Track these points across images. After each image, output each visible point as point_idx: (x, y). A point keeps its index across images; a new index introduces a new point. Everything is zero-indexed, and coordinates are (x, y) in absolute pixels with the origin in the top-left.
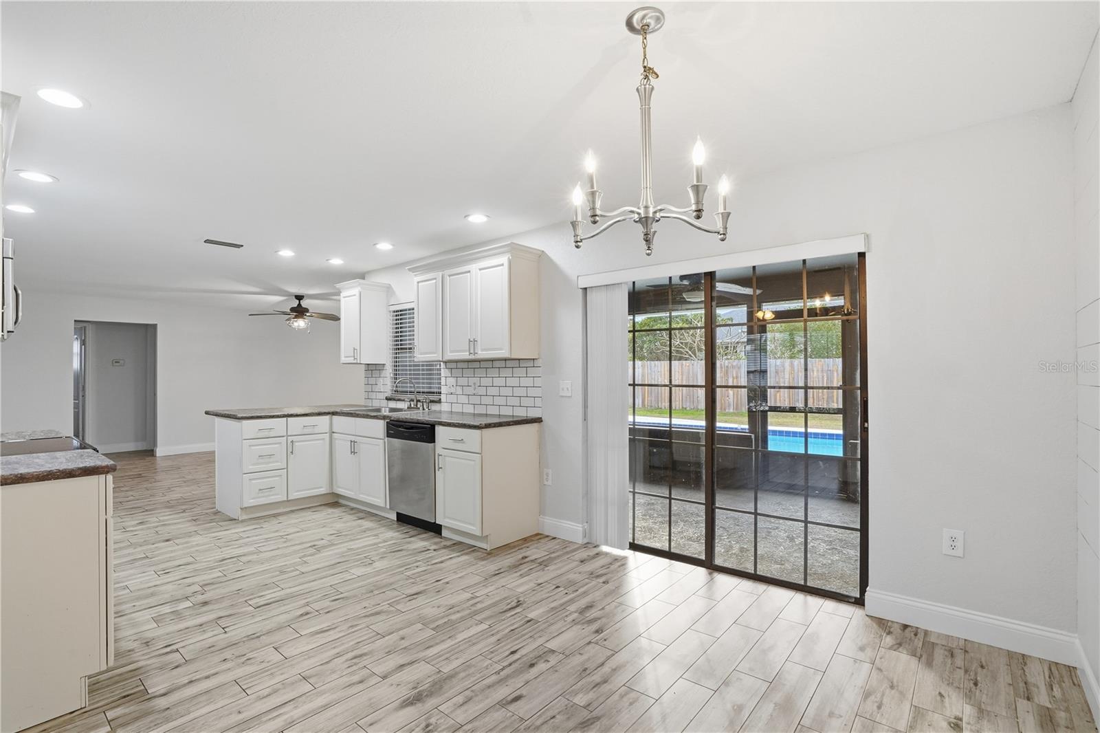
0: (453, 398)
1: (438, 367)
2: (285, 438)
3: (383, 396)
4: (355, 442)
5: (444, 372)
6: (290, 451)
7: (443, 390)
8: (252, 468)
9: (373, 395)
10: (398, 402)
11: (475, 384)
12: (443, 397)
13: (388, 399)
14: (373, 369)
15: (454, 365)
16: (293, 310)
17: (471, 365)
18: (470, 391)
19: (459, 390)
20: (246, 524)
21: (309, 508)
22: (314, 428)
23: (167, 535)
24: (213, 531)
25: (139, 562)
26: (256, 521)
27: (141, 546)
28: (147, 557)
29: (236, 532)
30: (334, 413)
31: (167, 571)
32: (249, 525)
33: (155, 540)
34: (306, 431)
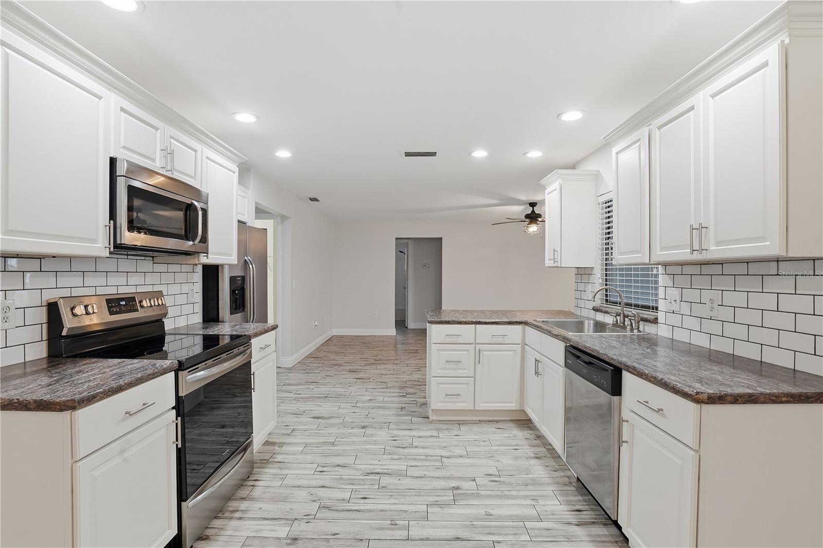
0: (675, 320)
1: (655, 272)
2: (474, 345)
3: (591, 305)
4: (539, 361)
5: (663, 280)
6: (478, 359)
7: (662, 305)
8: (440, 372)
9: (582, 304)
10: (606, 315)
11: (712, 301)
12: (661, 316)
13: (596, 310)
14: (583, 273)
15: (678, 270)
16: (527, 216)
17: (706, 270)
18: (704, 311)
19: (685, 308)
20: (431, 426)
21: (497, 421)
22: (503, 338)
23: (370, 420)
24: (401, 427)
25: (324, 447)
26: (441, 425)
27: (344, 427)
28: (333, 444)
29: (414, 436)
30: (525, 323)
31: (324, 469)
32: (431, 430)
33: (357, 423)
34: (495, 340)
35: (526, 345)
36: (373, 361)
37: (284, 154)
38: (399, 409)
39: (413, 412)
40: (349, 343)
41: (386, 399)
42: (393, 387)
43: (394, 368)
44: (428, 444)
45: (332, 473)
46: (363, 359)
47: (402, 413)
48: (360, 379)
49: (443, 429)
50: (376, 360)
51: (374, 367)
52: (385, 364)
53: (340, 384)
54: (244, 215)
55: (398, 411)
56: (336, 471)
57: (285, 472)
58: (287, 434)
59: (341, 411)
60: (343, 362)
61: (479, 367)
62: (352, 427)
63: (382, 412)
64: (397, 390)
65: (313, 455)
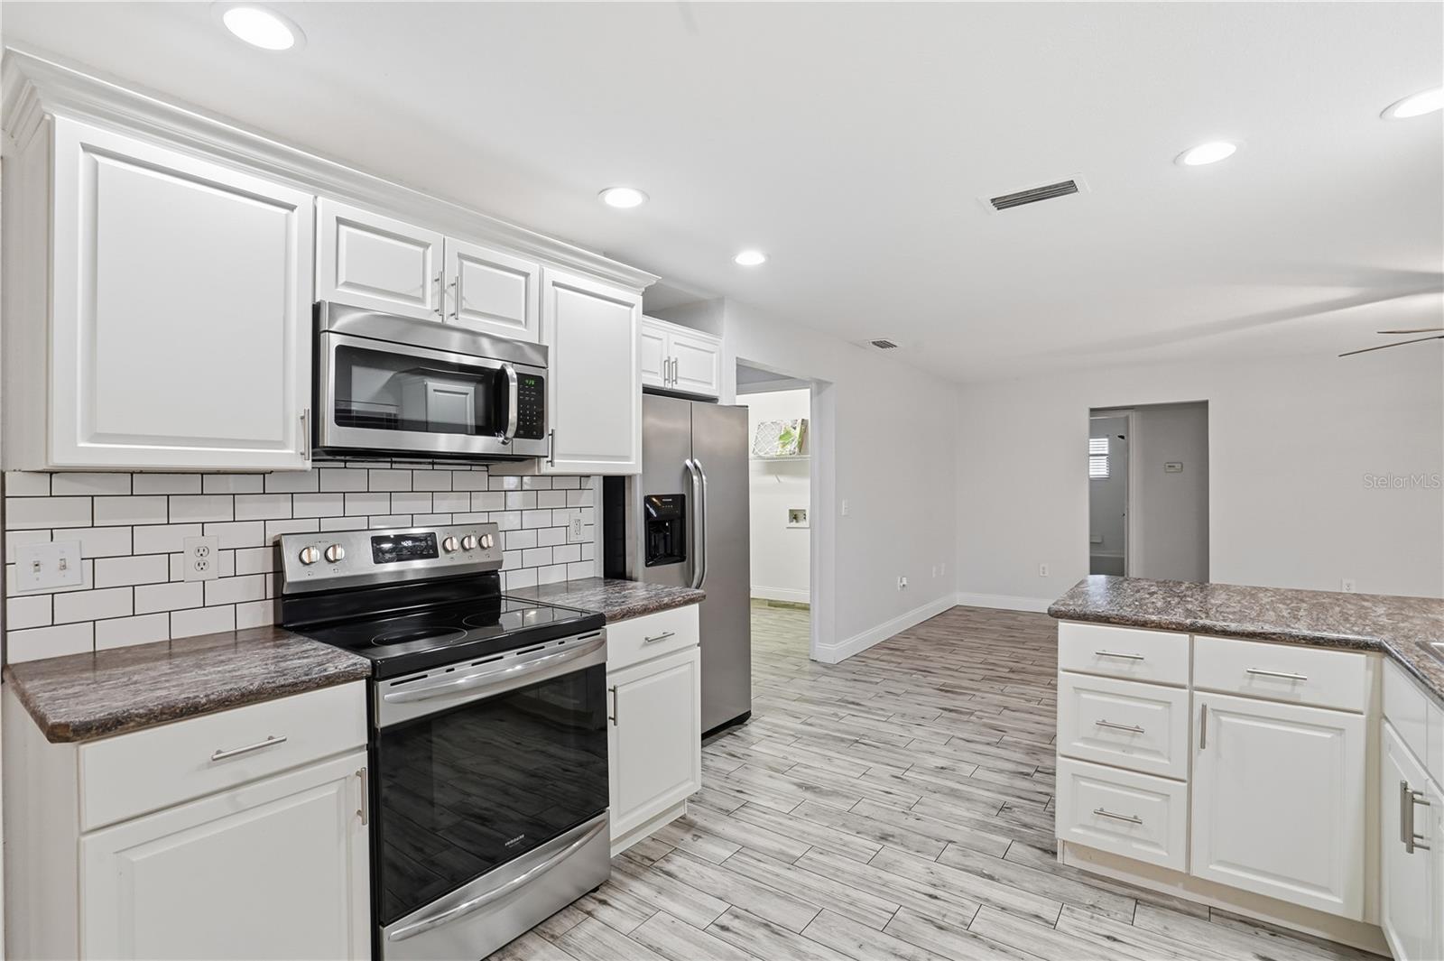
2: (1186, 692)
6: (1199, 735)
8: (1080, 747)
20: (1050, 884)
21: (1275, 932)
22: (1294, 684)
23: (911, 821)
24: (969, 862)
25: (773, 865)
26: (1081, 890)
27: (844, 825)
28: (792, 862)
29: (987, 900)
30: (1380, 649)
31: (735, 924)
32: (1045, 894)
33: (877, 823)
34: (1259, 686)
35: (1386, 718)
36: (1004, 672)
37: (750, 259)
38: (994, 807)
39: (1025, 825)
40: (979, 625)
41: (981, 774)
42: (1016, 745)
43: (1043, 695)
44: (1012, 939)
45: (741, 942)
46: (986, 664)
47: (998, 822)
48: (951, 711)
49: (1080, 904)
50: (1012, 671)
51: (997, 686)
52: (1028, 683)
53: (903, 715)
54: (710, 384)
55: (988, 815)
56: (751, 939)
57: (663, 901)
58: (727, 811)
59: (864, 783)
60: (939, 665)
61: (1202, 758)
62: (860, 828)
63: (949, 807)
64: (1018, 756)
65: (737, 877)
